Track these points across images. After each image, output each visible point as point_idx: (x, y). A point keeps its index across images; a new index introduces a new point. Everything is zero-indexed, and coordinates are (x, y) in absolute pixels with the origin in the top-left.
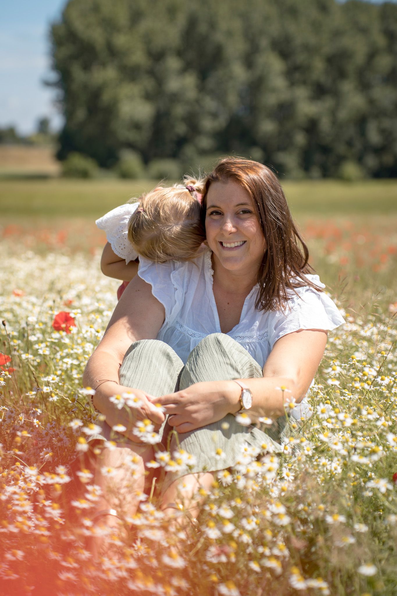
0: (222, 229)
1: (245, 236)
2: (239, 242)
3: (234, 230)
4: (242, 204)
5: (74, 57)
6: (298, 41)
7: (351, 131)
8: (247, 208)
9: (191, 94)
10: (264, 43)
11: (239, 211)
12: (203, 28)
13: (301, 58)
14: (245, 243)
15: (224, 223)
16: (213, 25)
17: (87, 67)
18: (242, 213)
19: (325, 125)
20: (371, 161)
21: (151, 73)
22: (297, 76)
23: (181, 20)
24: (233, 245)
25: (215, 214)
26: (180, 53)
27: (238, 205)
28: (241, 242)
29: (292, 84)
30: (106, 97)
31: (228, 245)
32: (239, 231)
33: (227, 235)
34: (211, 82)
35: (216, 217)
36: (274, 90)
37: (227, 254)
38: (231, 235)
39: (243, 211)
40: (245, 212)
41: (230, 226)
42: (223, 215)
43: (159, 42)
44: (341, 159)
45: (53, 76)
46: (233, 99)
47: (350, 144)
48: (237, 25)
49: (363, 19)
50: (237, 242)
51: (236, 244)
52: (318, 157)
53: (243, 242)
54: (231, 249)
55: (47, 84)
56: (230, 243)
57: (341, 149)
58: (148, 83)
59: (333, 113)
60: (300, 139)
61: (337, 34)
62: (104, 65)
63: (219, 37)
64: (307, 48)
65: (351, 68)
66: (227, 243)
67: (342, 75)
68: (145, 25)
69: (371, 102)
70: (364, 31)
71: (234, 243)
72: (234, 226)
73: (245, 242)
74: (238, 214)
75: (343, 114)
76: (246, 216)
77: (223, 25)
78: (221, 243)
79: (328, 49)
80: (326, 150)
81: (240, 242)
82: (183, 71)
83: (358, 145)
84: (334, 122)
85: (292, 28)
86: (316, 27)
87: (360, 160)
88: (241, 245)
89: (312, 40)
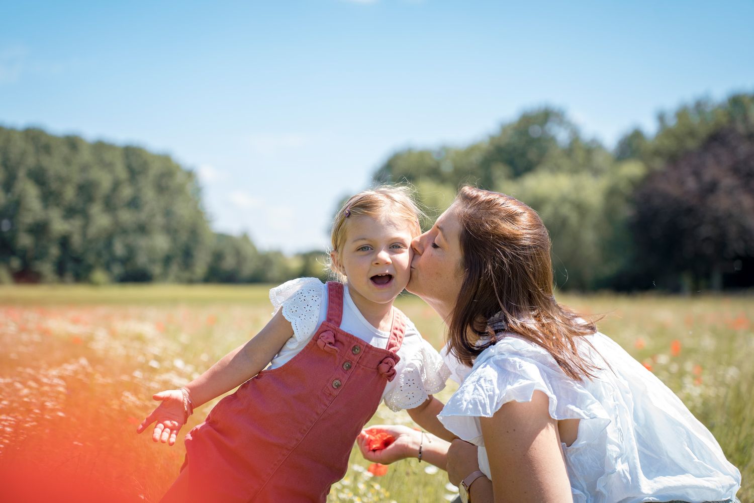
10: (22, 172)
13: (54, 186)
19: (77, 240)
22: (51, 200)
29: (47, 205)
47: (99, 255)
57: (91, 259)
59: (83, 230)
60: (55, 251)
61: (85, 168)
64: (60, 179)
65: (98, 195)
69: (117, 221)
70: (108, 166)
79: (78, 179)
80: (78, 260)
84: (85, 238)
85: (46, 161)
87: (107, 267)
89: (64, 171)
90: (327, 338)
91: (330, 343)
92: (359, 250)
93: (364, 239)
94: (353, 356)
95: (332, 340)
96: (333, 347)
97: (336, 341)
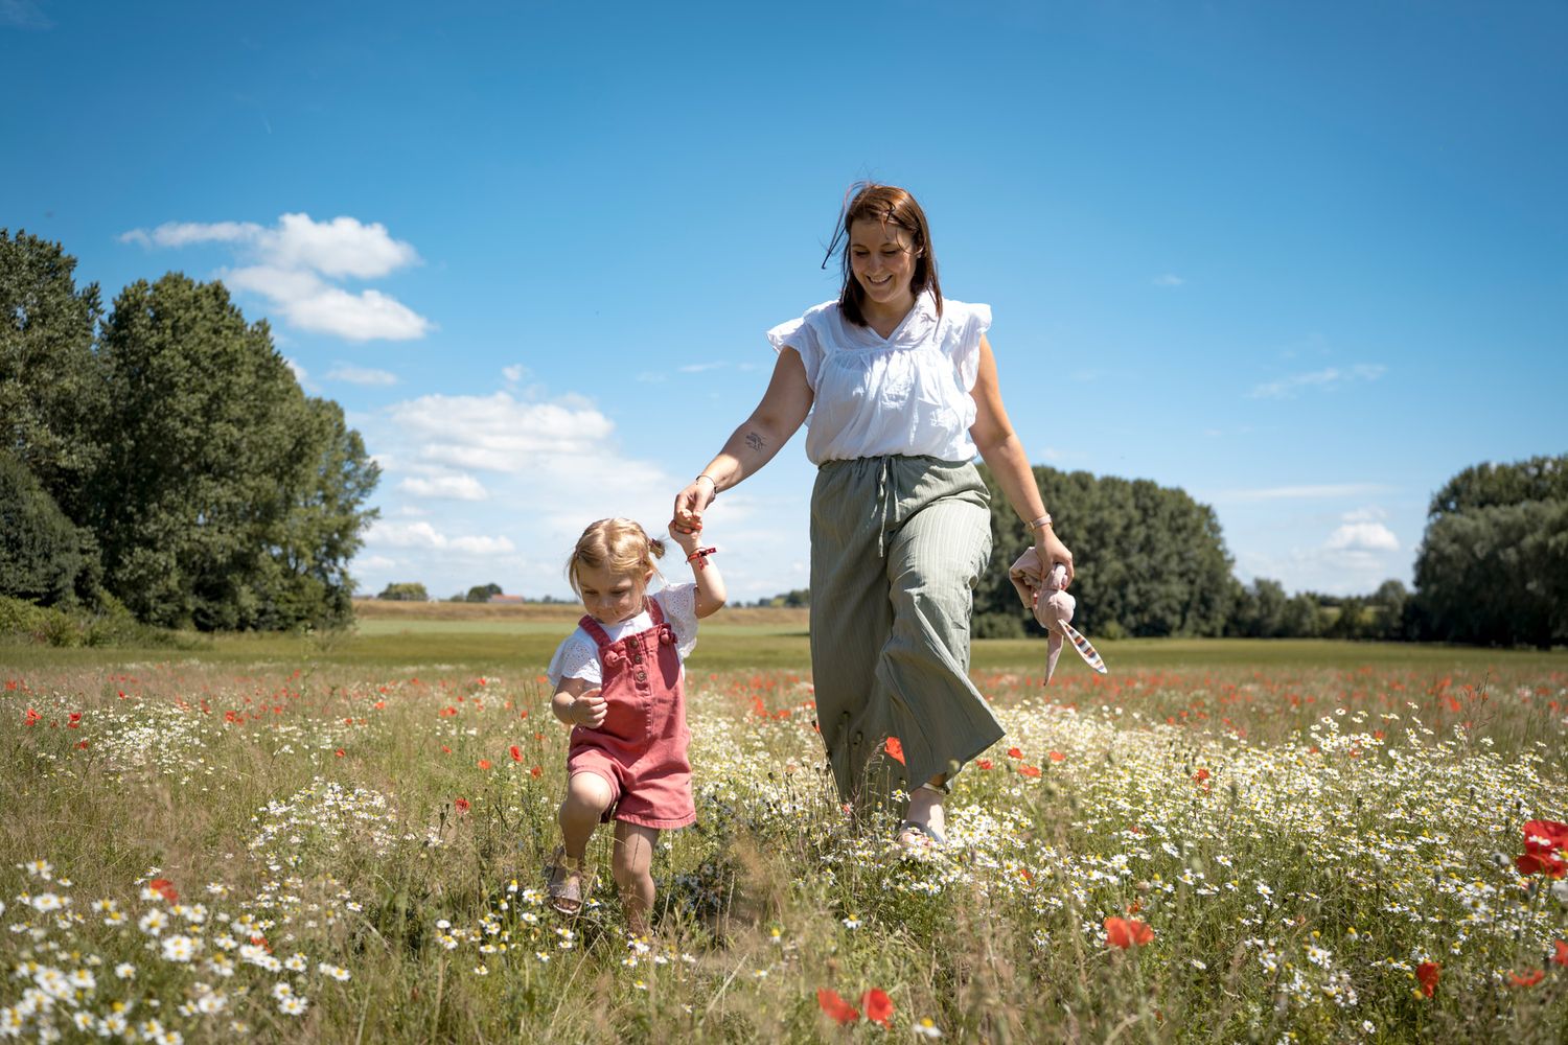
7: (1113, 593)
20: (1131, 620)
44: (1105, 618)
47: (1111, 604)
49: (1118, 496)
65: (1110, 538)
67: (1103, 544)
69: (1129, 567)
79: (1088, 522)
83: (1118, 604)
84: (1096, 586)
86: (1078, 501)
87: (1121, 619)
89: (1075, 514)
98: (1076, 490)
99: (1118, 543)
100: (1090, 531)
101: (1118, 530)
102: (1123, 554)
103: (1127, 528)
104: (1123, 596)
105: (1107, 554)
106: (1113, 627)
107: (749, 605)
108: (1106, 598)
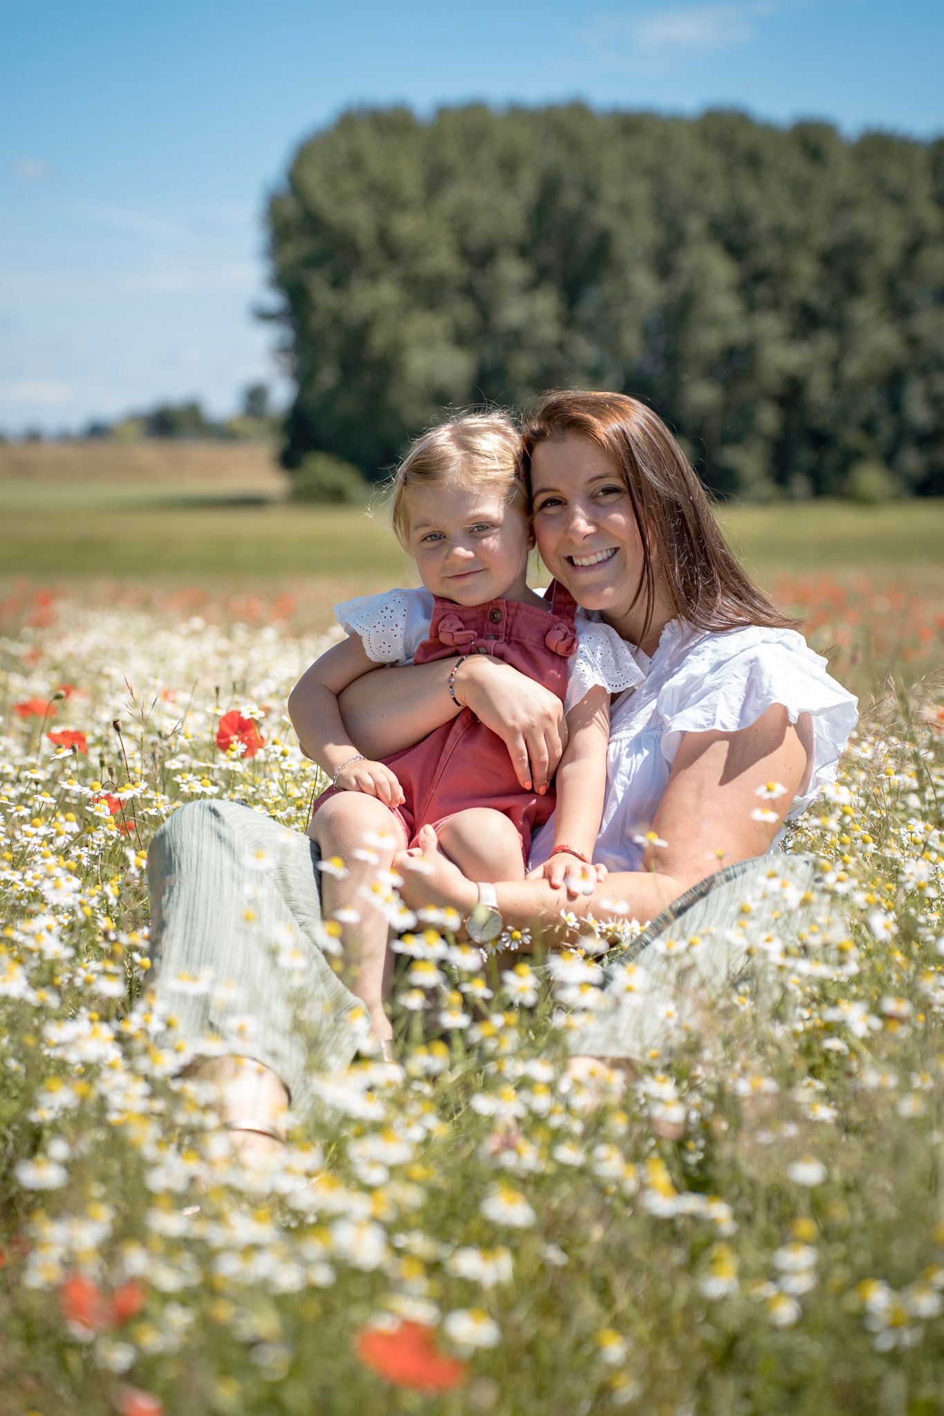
0: (567, 531)
1: (614, 537)
2: (604, 553)
3: (590, 529)
4: (600, 477)
5: (312, 262)
6: (764, 220)
7: (872, 401)
8: (610, 483)
9: (549, 332)
10: (695, 226)
11: (596, 492)
12: (570, 198)
13: (769, 255)
14: (616, 552)
15: (571, 517)
16: (591, 194)
17: (339, 283)
18: (601, 494)
19: (819, 390)
20: (913, 461)
21: (468, 291)
22: (762, 292)
23: (528, 184)
24: (593, 560)
25: (549, 504)
26: (523, 251)
27: (592, 480)
28: (609, 551)
29: (751, 307)
30: (379, 340)
31: (585, 562)
32: (601, 531)
33: (579, 541)
34: (588, 307)
35: (552, 510)
36: (714, 321)
37: (585, 578)
38: (586, 540)
39: (603, 491)
40: (609, 491)
41: (582, 524)
42: (565, 504)
43: (483, 228)
44: (851, 458)
45: (273, 300)
46: (631, 342)
47: (868, 427)
48: (640, 191)
49: (895, 175)
50: (601, 552)
51: (600, 557)
52: (805, 456)
53: (613, 550)
54: (591, 567)
55: (264, 316)
56: (587, 557)
57: (851, 437)
58: (464, 312)
59: (835, 365)
60: (768, 418)
61: (844, 204)
62: (373, 277)
63: (603, 216)
64: (780, 234)
65: (870, 274)
66: (580, 557)
67: (853, 287)
68: (454, 195)
69: (912, 341)
70: (898, 199)
71: (595, 554)
72: (590, 523)
73: (616, 550)
74: (595, 497)
75: (853, 368)
76: (611, 498)
77: (612, 192)
78: (570, 560)
79: (823, 237)
81: (607, 550)
82: (532, 286)
83: (886, 429)
84: (836, 385)
85: (750, 196)
86: (801, 191)
87: (889, 459)
88: (609, 558)
89: (793, 220)
90: (451, 625)
91: (459, 630)
92: (425, 539)
93: (426, 525)
94: (495, 626)
95: (461, 625)
96: (466, 632)
97: (464, 623)
98: (796, 164)
99: (890, 285)
100: (827, 259)
101: (889, 254)
102: (899, 309)
103: (913, 249)
104: (896, 406)
105: (864, 311)
106: (870, 477)
107: (65, 438)
108: (860, 413)
